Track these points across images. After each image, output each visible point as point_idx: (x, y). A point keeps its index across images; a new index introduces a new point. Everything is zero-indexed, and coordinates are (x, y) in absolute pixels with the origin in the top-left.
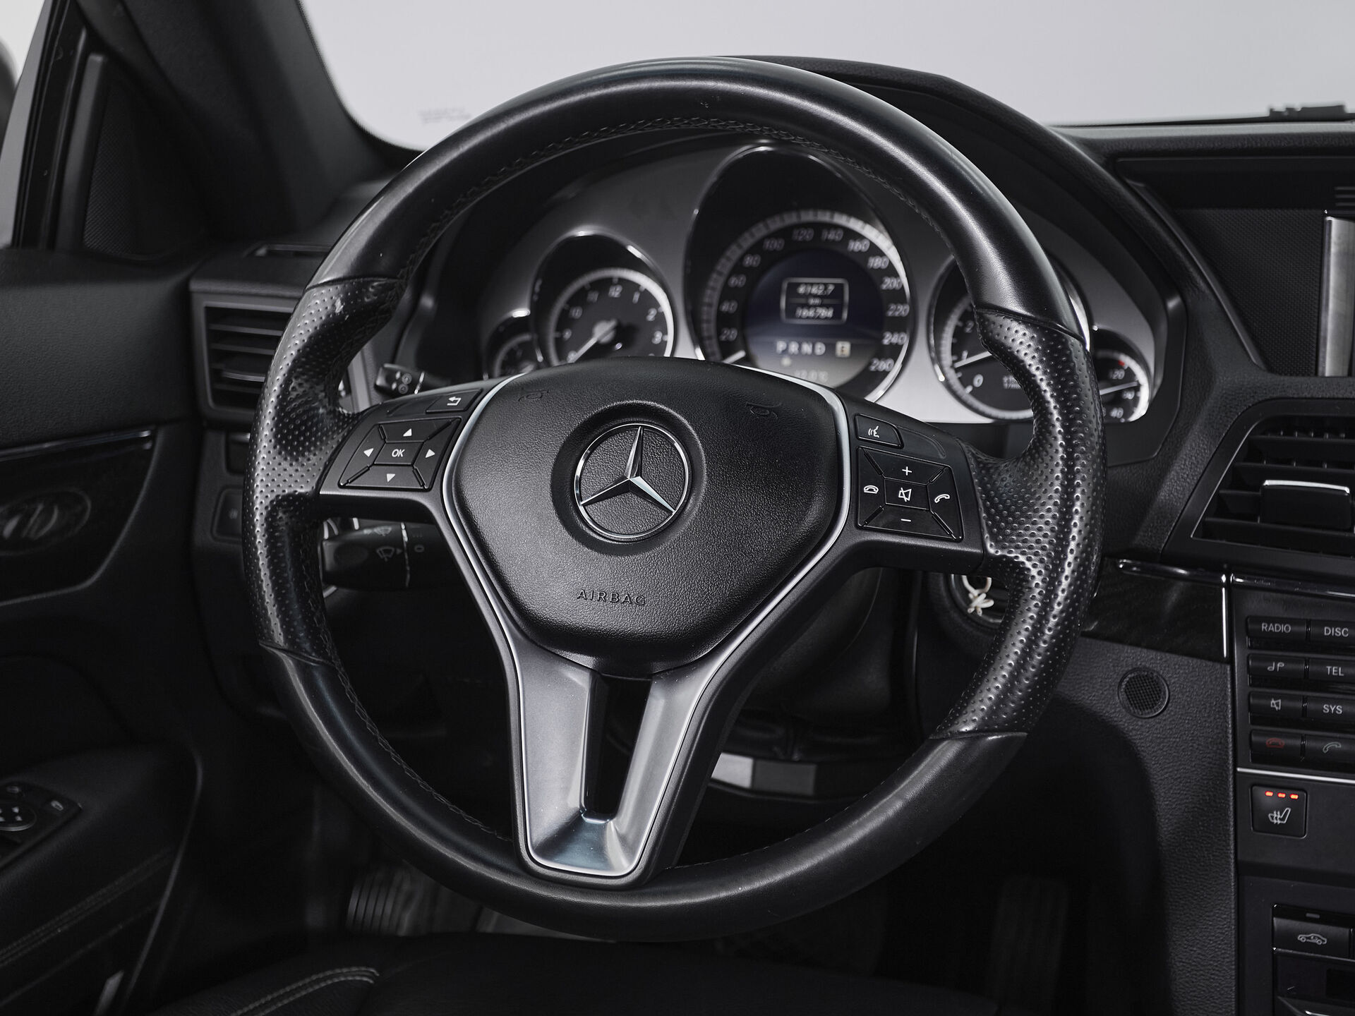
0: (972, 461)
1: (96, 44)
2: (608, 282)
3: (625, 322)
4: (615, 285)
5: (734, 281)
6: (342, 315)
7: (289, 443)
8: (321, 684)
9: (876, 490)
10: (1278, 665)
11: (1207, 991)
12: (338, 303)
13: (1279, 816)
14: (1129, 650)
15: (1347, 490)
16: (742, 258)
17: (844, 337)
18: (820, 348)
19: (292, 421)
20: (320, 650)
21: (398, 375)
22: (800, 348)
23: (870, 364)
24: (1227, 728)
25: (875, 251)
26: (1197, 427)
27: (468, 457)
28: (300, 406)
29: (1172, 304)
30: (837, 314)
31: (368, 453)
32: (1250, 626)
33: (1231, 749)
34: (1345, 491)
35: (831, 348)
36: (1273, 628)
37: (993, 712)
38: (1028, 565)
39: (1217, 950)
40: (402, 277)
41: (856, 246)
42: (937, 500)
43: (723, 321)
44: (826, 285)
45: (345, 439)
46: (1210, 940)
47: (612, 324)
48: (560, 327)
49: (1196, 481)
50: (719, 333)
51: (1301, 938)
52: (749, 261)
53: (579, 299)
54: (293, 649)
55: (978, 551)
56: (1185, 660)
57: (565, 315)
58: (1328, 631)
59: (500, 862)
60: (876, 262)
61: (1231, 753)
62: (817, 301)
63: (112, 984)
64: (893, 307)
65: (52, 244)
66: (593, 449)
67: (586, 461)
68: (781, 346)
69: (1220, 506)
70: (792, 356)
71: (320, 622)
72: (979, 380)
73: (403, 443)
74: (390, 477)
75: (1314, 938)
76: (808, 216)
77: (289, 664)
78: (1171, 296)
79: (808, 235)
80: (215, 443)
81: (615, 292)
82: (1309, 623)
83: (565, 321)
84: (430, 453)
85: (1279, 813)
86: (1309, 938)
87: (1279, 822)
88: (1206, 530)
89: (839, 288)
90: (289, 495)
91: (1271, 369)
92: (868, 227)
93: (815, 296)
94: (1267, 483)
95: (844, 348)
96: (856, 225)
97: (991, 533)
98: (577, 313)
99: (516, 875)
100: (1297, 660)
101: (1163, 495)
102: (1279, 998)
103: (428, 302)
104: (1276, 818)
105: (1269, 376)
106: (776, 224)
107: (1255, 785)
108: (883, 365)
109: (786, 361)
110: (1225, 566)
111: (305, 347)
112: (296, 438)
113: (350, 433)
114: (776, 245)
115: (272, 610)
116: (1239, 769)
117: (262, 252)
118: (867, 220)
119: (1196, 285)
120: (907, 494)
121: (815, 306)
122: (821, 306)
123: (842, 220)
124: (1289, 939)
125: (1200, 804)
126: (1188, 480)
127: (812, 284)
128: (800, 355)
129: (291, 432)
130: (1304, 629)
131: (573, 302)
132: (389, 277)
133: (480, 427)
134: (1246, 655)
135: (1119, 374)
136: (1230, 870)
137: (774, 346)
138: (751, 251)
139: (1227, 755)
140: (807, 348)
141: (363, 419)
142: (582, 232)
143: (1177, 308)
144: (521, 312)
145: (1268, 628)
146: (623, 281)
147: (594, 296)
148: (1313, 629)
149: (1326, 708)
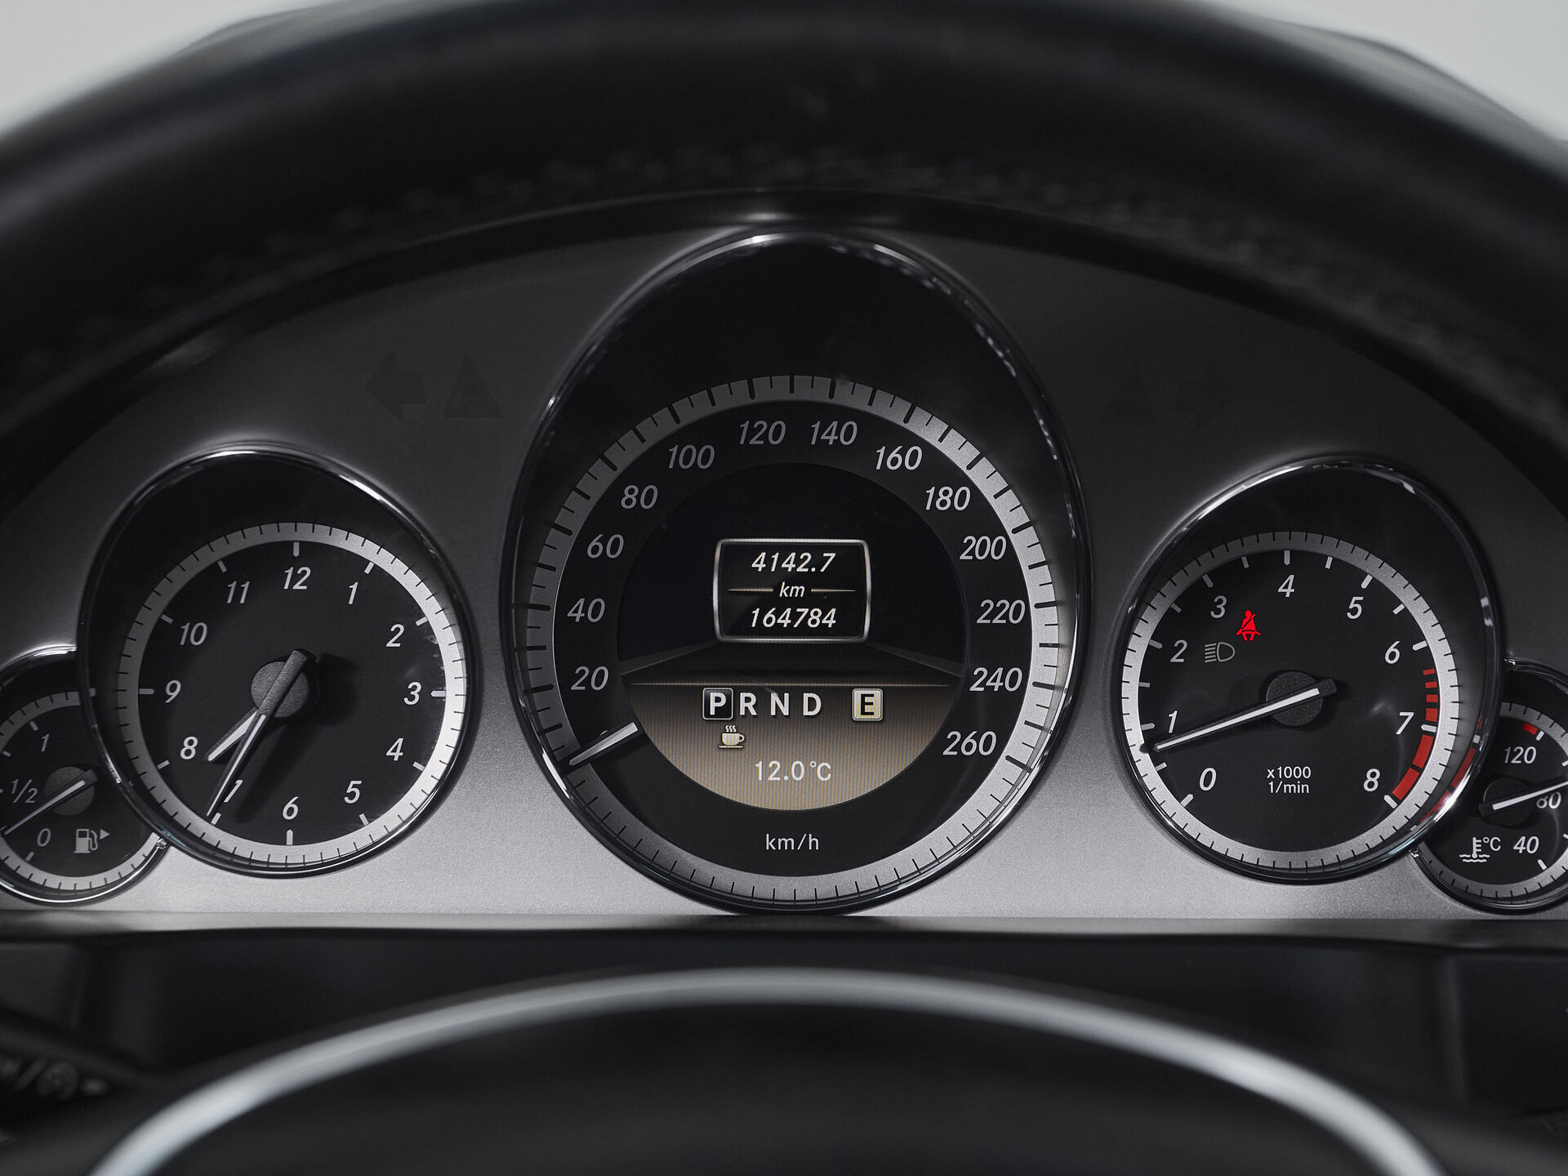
2: (277, 556)
3: (328, 656)
4: (296, 563)
5: (596, 548)
16: (615, 491)
17: (866, 677)
18: (812, 704)
22: (762, 705)
23: (941, 741)
25: (939, 469)
30: (849, 622)
35: (838, 703)
41: (893, 459)
44: (819, 553)
47: (295, 659)
48: (154, 672)
52: (631, 497)
53: (201, 598)
57: (163, 637)
60: (944, 499)
62: (799, 590)
64: (989, 604)
68: (716, 698)
70: (745, 724)
72: (1208, 778)
76: (773, 389)
79: (775, 433)
81: (297, 578)
83: (167, 654)
89: (849, 558)
92: (922, 413)
93: (794, 578)
95: (868, 701)
96: (891, 408)
98: (196, 634)
106: (694, 408)
108: (973, 745)
109: (730, 739)
114: (699, 457)
118: (919, 399)
121: (794, 602)
122: (809, 601)
123: (857, 397)
127: (783, 550)
131: (185, 606)
137: (696, 698)
138: (636, 473)
140: (779, 705)
142: (226, 449)
144: (58, 648)
146: (315, 552)
147: (240, 592)
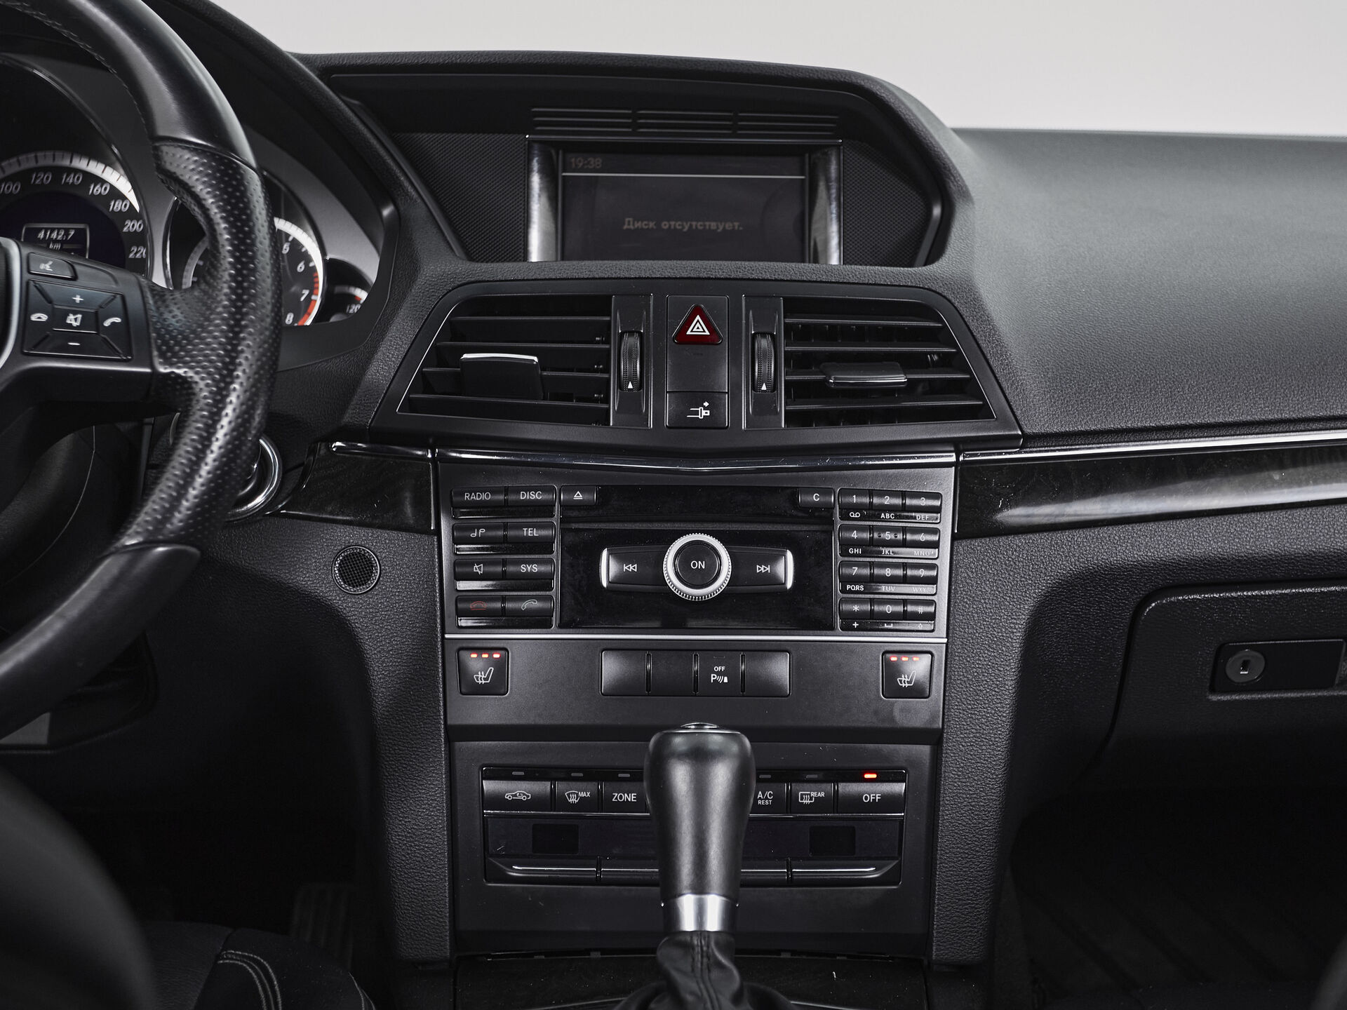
9: (44, 317)
10: (480, 531)
11: (422, 861)
13: (483, 676)
14: (341, 529)
15: (536, 359)
24: (435, 596)
25: (116, 194)
29: (386, 212)
32: (454, 499)
33: (439, 616)
34: (534, 361)
36: (475, 497)
37: (160, 524)
38: (197, 378)
39: (430, 818)
41: (97, 190)
42: (107, 323)
44: (67, 231)
46: (423, 809)
49: (400, 360)
55: (148, 370)
56: (394, 534)
58: (524, 496)
60: (118, 206)
61: (439, 621)
62: (57, 246)
64: (134, 249)
69: (424, 382)
75: (520, 795)
76: (46, 159)
78: (385, 205)
79: (47, 178)
82: (506, 491)
85: (483, 673)
86: (515, 795)
87: (483, 682)
88: (410, 405)
89: (80, 233)
91: (471, 257)
92: (109, 169)
93: (56, 241)
94: (465, 356)
96: (96, 168)
97: (159, 349)
100: (496, 528)
102: (491, 859)
105: (468, 263)
106: (12, 166)
107: (462, 649)
110: (431, 441)
114: (14, 188)
116: (447, 636)
118: (108, 163)
119: (407, 194)
120: (76, 319)
123: (81, 164)
124: (497, 801)
125: (411, 674)
126: (393, 359)
127: (52, 230)
130: (501, 497)
134: (451, 525)
136: (441, 736)
139: (435, 623)
143: (391, 215)
145: (470, 497)
148: (512, 497)
149: (524, 568)
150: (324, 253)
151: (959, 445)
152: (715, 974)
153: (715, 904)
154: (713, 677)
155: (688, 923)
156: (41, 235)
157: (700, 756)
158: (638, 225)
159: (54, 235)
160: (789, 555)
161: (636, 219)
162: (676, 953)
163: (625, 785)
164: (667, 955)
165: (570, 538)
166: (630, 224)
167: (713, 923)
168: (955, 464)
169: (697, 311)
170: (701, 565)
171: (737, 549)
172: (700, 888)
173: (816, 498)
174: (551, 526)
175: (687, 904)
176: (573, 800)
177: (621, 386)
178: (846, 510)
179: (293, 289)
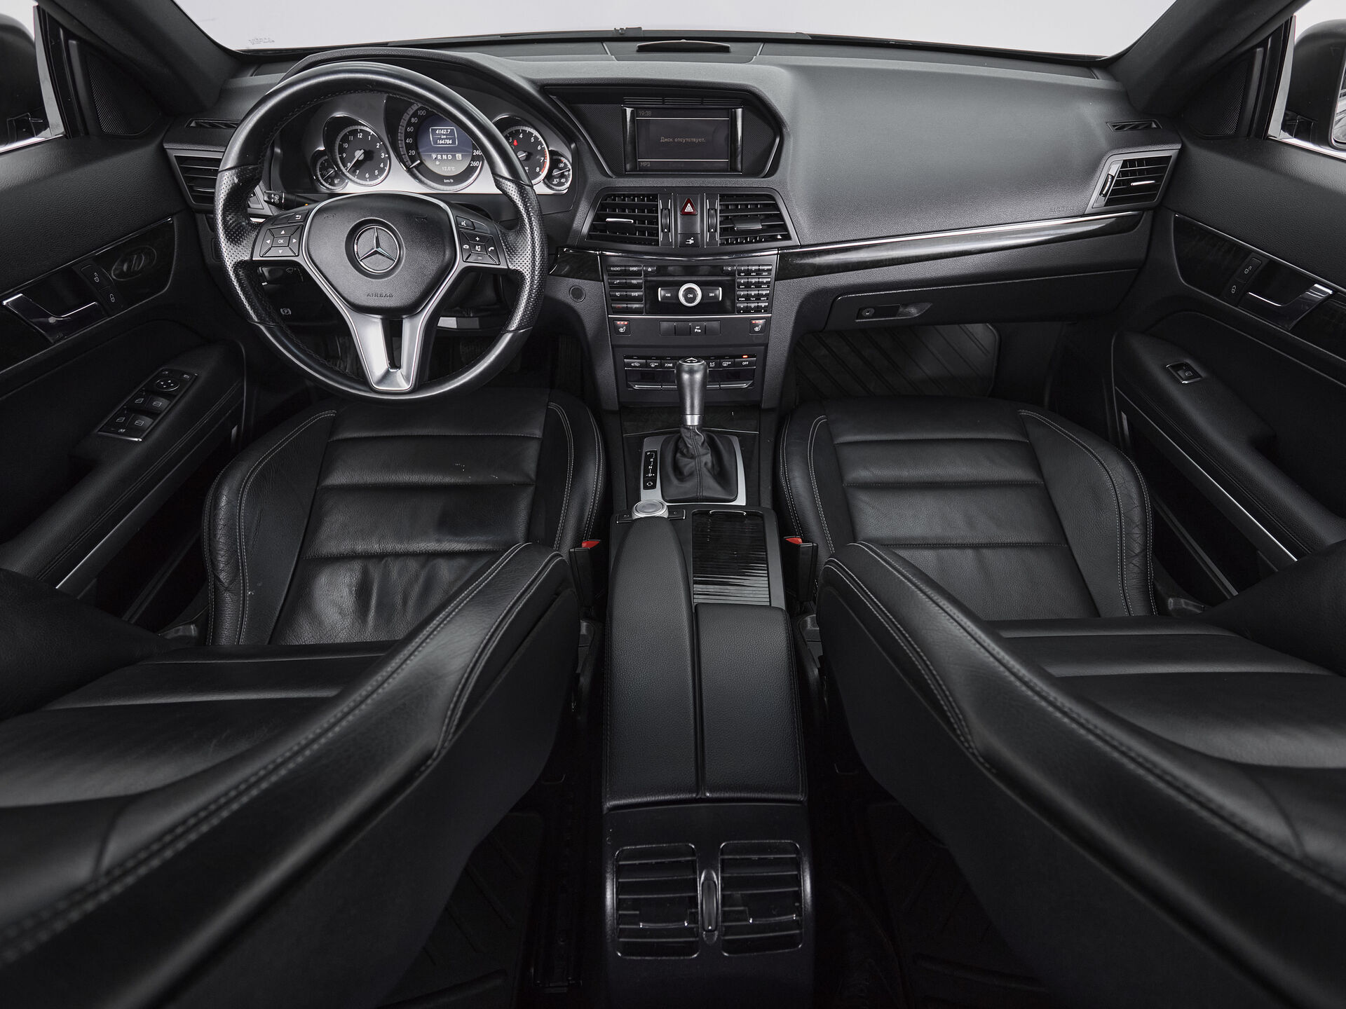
0: (499, 233)
1: (69, 35)
2: (355, 132)
3: (367, 150)
4: (358, 133)
5: (409, 129)
6: (238, 184)
7: (233, 240)
8: (279, 334)
9: (468, 247)
10: (617, 281)
12: (235, 178)
14: (571, 279)
16: (410, 119)
17: (458, 152)
18: (450, 157)
19: (231, 230)
20: (274, 321)
21: (273, 196)
22: (442, 157)
23: (470, 163)
24: (604, 303)
26: (583, 199)
27: (310, 243)
28: (235, 226)
29: (573, 146)
30: (454, 142)
31: (268, 242)
32: (608, 269)
33: (606, 309)
34: (632, 222)
35: (454, 156)
36: (614, 269)
37: (522, 319)
38: (523, 272)
40: (260, 163)
42: (489, 250)
43: (409, 147)
44: (447, 130)
45: (258, 233)
47: (362, 151)
48: (340, 153)
49: (584, 220)
50: (408, 153)
51: (633, 364)
52: (413, 120)
53: (345, 139)
54: (262, 322)
55: (506, 267)
56: (588, 281)
57: (341, 147)
58: (631, 269)
59: (362, 388)
61: (606, 311)
62: (445, 137)
63: (234, 430)
65: (87, 133)
66: (358, 240)
67: (357, 244)
68: (434, 156)
69: (593, 228)
70: (439, 160)
71: (269, 308)
73: (282, 237)
74: (280, 251)
75: (636, 364)
77: (262, 328)
78: (572, 143)
80: (201, 218)
81: (360, 136)
82: (625, 266)
83: (342, 150)
84: (294, 241)
85: (622, 328)
87: (623, 331)
88: (589, 235)
89: (452, 131)
90: (240, 261)
93: (444, 135)
94: (608, 220)
95: (459, 156)
97: (509, 261)
98: (346, 145)
99: (370, 392)
100: (623, 279)
101: (574, 225)
102: (628, 383)
103: (278, 150)
104: (621, 330)
107: (614, 320)
108: (475, 164)
109: (438, 163)
110: (598, 248)
111: (226, 198)
112: (236, 237)
113: (260, 230)
114: (423, 113)
115: (248, 308)
116: (609, 316)
117: (193, 124)
119: (579, 139)
120: (479, 248)
121: (444, 139)
122: (447, 139)
124: (629, 365)
125: (598, 327)
126: (582, 219)
127: (441, 129)
128: (442, 160)
129: (232, 235)
130: (624, 268)
131: (342, 141)
132: (254, 165)
133: (312, 227)
134: (607, 278)
135: (562, 165)
136: (610, 347)
137: (431, 156)
138: (413, 116)
140: (445, 157)
141: (262, 226)
143: (574, 148)
144: (322, 148)
146: (362, 131)
147: (351, 138)
148: (627, 268)
149: (633, 294)
150: (548, 148)
151: (778, 248)
152: (697, 437)
153: (696, 418)
154: (696, 330)
155: (689, 423)
156: (437, 132)
157: (692, 372)
158: (666, 140)
159: (442, 132)
160: (720, 289)
161: (665, 138)
162: (686, 431)
163: (669, 361)
164: (682, 430)
165: (648, 284)
166: (663, 140)
167: (696, 423)
168: (778, 254)
169: (689, 201)
170: (691, 296)
171: (704, 287)
172: (692, 414)
173: (729, 269)
174: (641, 279)
175: (689, 418)
176: (653, 366)
177: (662, 231)
178: (740, 272)
179: (538, 157)
